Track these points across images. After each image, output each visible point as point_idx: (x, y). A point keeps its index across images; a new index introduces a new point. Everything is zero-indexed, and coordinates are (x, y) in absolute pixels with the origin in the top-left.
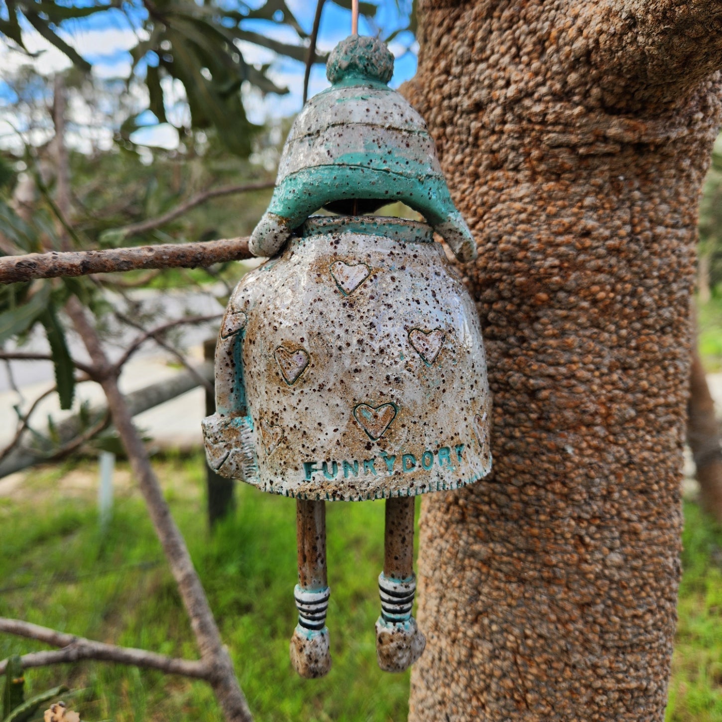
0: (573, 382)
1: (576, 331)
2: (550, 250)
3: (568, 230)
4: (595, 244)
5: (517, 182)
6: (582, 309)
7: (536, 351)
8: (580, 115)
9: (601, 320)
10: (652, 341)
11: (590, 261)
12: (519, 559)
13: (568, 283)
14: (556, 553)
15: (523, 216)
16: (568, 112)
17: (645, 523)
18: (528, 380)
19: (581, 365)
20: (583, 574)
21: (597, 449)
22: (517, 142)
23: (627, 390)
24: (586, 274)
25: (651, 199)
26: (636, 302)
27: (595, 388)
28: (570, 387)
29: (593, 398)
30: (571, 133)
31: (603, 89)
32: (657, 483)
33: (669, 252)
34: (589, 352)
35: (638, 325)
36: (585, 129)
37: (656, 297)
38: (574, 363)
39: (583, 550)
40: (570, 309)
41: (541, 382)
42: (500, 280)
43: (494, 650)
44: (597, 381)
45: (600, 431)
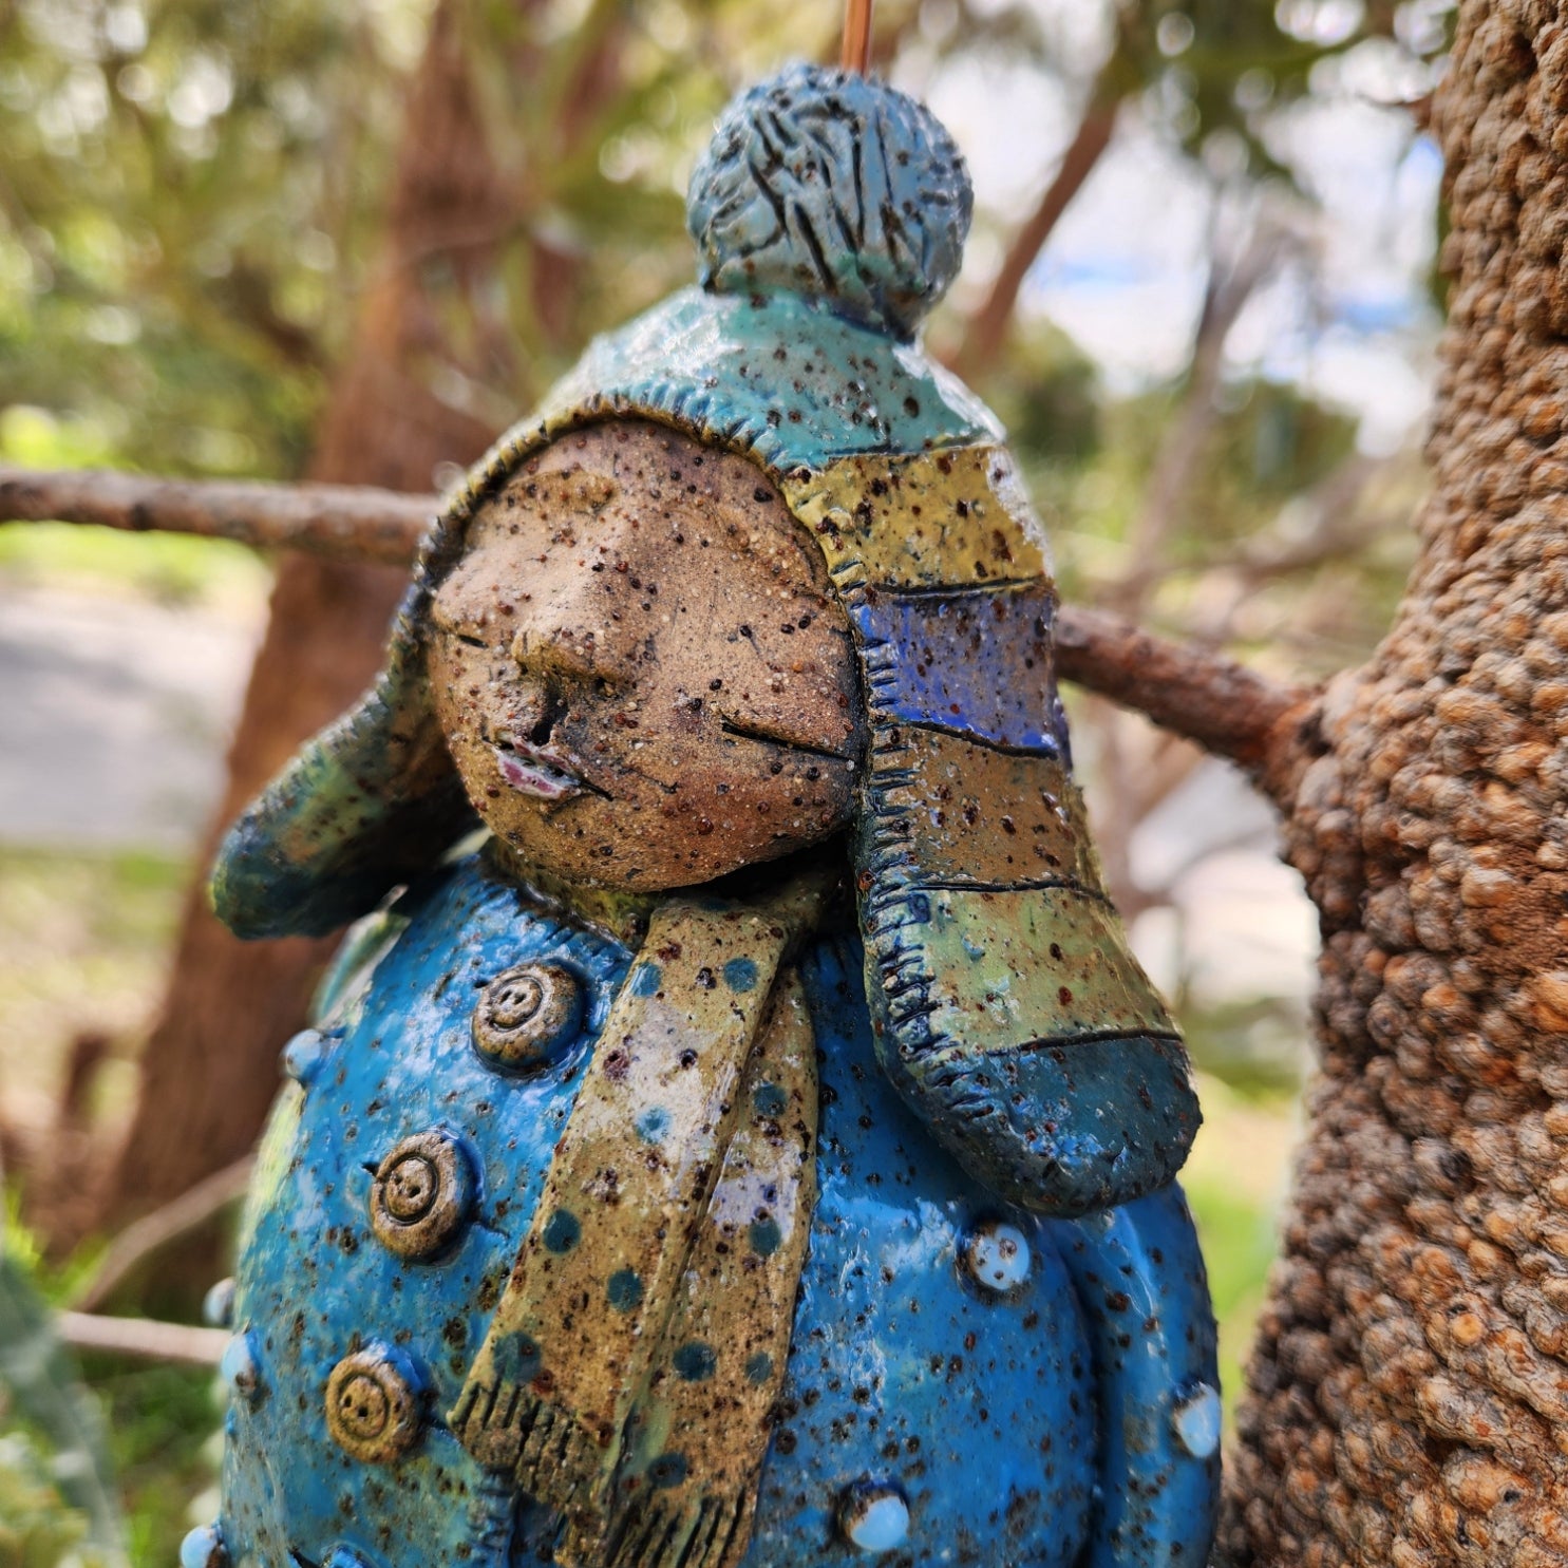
7: (1508, 1254)
18: (1429, 1372)
41: (1474, 1417)
42: (1420, 855)
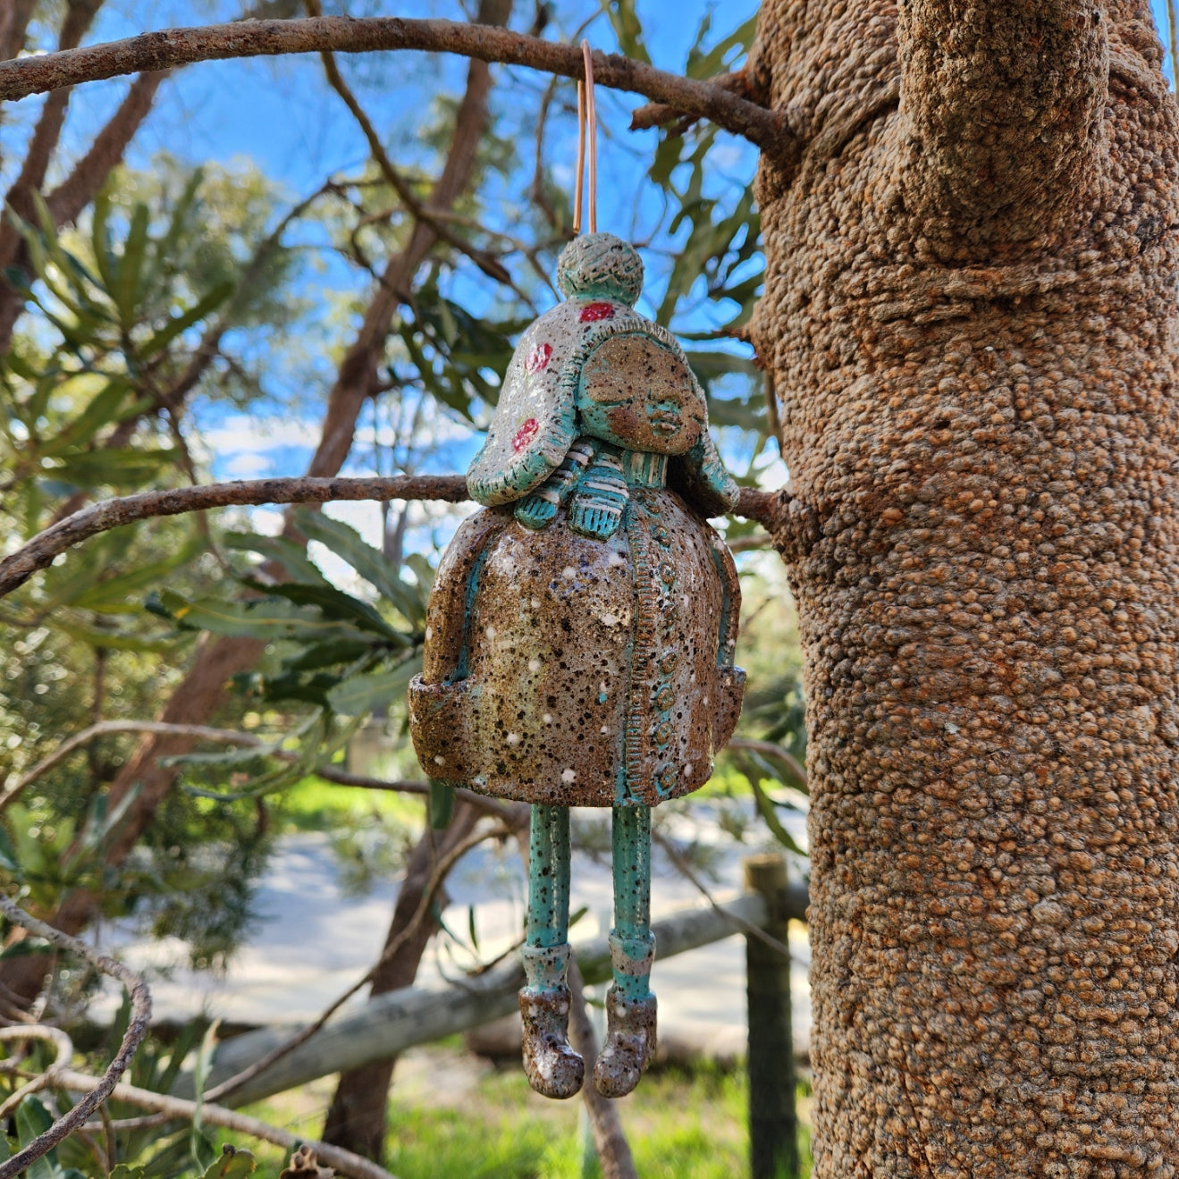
0: (949, 628)
1: (946, 556)
2: (895, 452)
3: (917, 422)
4: (957, 435)
5: (855, 377)
6: (951, 524)
7: (895, 590)
8: (905, 275)
9: (983, 539)
10: (1075, 568)
11: (953, 459)
12: (895, 907)
13: (923, 490)
14: (947, 895)
15: (863, 416)
16: (891, 275)
17: (1100, 855)
18: (885, 632)
19: (959, 604)
20: (995, 932)
21: (998, 729)
22: (844, 327)
23: (1041, 643)
24: (948, 477)
25: (1045, 373)
26: (1039, 513)
27: (984, 636)
28: (945, 637)
29: (984, 652)
30: (901, 300)
31: (929, 239)
32: (1116, 790)
33: (1089, 443)
34: (972, 586)
35: (1048, 547)
36: (916, 291)
37: (1076, 506)
38: (949, 602)
39: (992, 892)
40: (935, 527)
41: (904, 633)
43: (874, 1067)
44: (988, 627)
45: (1002, 703)
